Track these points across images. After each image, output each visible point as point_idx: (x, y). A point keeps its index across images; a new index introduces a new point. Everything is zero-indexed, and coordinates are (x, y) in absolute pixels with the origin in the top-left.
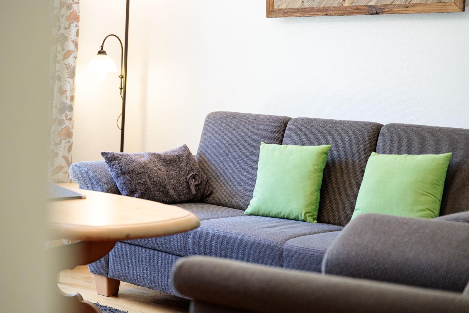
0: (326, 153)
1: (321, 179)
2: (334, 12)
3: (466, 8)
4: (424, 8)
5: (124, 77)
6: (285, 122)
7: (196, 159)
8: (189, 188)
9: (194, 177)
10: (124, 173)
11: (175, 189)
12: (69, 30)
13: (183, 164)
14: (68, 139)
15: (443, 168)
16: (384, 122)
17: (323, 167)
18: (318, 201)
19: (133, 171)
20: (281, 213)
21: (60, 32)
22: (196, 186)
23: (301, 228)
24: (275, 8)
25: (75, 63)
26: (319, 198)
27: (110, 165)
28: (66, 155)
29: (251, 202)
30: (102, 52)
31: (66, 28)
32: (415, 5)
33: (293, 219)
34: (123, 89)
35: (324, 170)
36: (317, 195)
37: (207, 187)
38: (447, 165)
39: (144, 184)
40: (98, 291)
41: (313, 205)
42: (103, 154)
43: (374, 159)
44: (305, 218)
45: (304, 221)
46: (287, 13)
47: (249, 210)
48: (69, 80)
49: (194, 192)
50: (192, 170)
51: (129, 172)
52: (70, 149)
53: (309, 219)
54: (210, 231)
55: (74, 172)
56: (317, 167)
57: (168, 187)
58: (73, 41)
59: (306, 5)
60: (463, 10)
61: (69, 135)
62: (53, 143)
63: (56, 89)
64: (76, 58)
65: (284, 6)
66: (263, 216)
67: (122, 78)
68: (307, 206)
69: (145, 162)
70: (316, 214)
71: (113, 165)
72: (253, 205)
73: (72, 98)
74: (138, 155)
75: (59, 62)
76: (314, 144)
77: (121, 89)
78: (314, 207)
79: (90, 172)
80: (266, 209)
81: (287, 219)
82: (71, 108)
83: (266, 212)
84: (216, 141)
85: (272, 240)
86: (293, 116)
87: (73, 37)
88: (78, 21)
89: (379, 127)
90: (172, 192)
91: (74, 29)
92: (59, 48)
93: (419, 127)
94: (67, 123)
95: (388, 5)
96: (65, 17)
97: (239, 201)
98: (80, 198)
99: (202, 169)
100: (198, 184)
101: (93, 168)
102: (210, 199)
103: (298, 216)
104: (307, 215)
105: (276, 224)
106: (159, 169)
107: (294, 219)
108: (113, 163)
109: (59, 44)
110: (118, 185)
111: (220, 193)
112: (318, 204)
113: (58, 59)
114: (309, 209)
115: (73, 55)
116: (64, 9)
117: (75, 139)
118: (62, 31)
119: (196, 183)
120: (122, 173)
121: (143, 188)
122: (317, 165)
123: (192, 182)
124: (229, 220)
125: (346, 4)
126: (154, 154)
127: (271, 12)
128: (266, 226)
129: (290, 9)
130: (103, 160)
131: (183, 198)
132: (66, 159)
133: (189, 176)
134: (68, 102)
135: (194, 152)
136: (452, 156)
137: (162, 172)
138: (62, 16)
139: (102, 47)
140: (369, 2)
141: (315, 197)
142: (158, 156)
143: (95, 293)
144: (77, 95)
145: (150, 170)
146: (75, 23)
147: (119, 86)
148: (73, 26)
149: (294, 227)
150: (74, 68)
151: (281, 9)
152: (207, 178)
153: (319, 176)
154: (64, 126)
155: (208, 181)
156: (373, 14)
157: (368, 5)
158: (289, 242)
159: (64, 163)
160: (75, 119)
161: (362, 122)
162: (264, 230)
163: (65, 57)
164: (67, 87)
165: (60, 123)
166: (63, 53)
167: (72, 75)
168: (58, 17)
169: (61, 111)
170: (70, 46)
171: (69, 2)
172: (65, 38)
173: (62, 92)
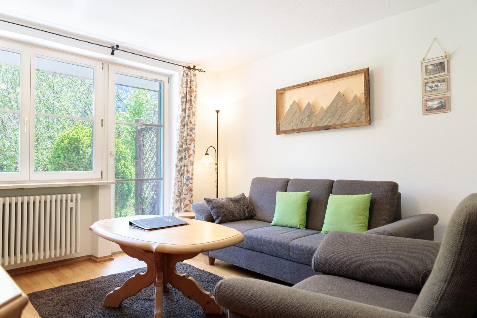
0: (308, 195)
1: (306, 208)
2: (307, 130)
3: (371, 124)
4: (350, 125)
5: (217, 164)
6: (288, 181)
7: (248, 199)
8: (245, 213)
9: (247, 208)
10: (214, 208)
11: (238, 214)
12: (191, 145)
13: (242, 202)
14: (191, 192)
15: (368, 201)
16: (335, 179)
17: (307, 202)
18: (306, 218)
19: (218, 207)
20: (288, 225)
21: (187, 146)
22: (248, 212)
23: (298, 233)
24: (280, 130)
25: (193, 159)
26: (306, 217)
27: (208, 204)
28: (190, 199)
29: (274, 219)
30: (207, 154)
31: (189, 145)
32: (346, 124)
33: (293, 228)
34: (217, 170)
35: (308, 203)
36: (305, 215)
37: (253, 212)
38: (370, 200)
39: (224, 212)
40: (205, 263)
41: (303, 221)
42: (205, 199)
43: (332, 197)
44: (300, 227)
45: (299, 228)
46: (286, 132)
47: (273, 223)
48: (191, 166)
49: (247, 215)
50: (246, 204)
51: (216, 207)
52: (191, 197)
53: (302, 228)
54: (253, 236)
55: (193, 208)
56: (304, 202)
57: (235, 213)
58: (192, 150)
59: (294, 128)
60: (370, 124)
61: (191, 190)
62: (184, 194)
63: (185, 171)
64: (194, 157)
65: (284, 129)
66: (279, 226)
67: (216, 165)
68: (300, 221)
69: (224, 202)
70: (305, 225)
71: (209, 204)
72: (275, 221)
73: (192, 174)
74: (221, 199)
75: (187, 159)
76: (302, 191)
77: (216, 169)
78: (304, 222)
79: (199, 208)
80: (280, 223)
81: (291, 227)
82: (192, 179)
83: (281, 224)
84: (257, 191)
85: (284, 241)
86: (291, 178)
87: (192, 148)
88: (195, 141)
89: (332, 182)
90: (237, 215)
91: (193, 145)
92: (187, 153)
93: (353, 181)
94: (190, 185)
95: (333, 125)
96: (189, 140)
97: (268, 219)
98: (186, 224)
99: (251, 204)
100: (249, 211)
101: (201, 205)
102: (255, 217)
103: (296, 226)
104: (301, 226)
105: (285, 231)
106: (231, 205)
107: (295, 228)
108: (209, 203)
109: (186, 151)
110: (212, 213)
111: (259, 215)
112: (305, 220)
113: (186, 158)
114: (301, 223)
115: (192, 156)
116: (188, 137)
117: (193, 192)
118: (188, 146)
119: (248, 211)
120: (213, 208)
121: (223, 214)
122: (304, 201)
123: (246, 210)
124: (263, 229)
125: (313, 126)
126: (229, 198)
127: (278, 132)
128: (280, 232)
129: (287, 130)
130: (205, 202)
131: (242, 218)
132: (190, 201)
133: (245, 208)
134: (191, 176)
135: (247, 195)
136: (372, 195)
137: (232, 206)
138: (188, 139)
139: (207, 152)
140: (323, 124)
141: (304, 217)
142: (230, 199)
143: (204, 263)
144: (194, 173)
145: (226, 206)
146: (193, 142)
147: (215, 168)
148: (192, 143)
149: (295, 233)
150: (193, 162)
151: (283, 131)
152: (253, 208)
153: (306, 207)
154: (188, 187)
155: (254, 209)
156: (325, 129)
157: (323, 125)
158: (293, 242)
159: (189, 203)
160: (194, 183)
161: (324, 180)
162: (280, 235)
163: (189, 157)
164: (190, 170)
165: (187, 185)
166: (188, 155)
167: (192, 164)
168: (186, 140)
169: (188, 180)
170: (191, 152)
171: (191, 133)
172: (189, 149)
173: (188, 172)
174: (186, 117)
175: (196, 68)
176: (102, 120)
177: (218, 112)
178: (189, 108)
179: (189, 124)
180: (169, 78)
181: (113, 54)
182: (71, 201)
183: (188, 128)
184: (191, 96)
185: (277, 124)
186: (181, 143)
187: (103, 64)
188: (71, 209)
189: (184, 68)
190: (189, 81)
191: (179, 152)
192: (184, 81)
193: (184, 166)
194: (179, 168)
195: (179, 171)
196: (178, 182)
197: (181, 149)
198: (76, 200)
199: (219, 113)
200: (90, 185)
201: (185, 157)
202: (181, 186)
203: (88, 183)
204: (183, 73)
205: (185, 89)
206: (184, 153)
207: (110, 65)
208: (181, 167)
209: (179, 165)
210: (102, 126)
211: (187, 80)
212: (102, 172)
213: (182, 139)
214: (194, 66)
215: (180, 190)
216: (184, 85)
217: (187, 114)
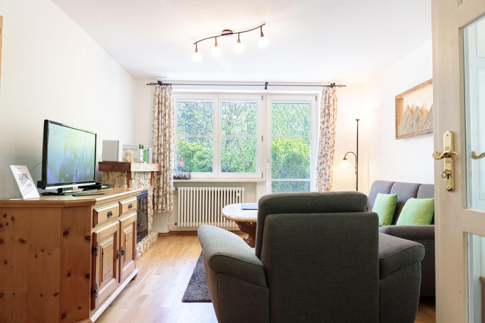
2: (415, 134)
5: (357, 168)
6: (392, 184)
24: (398, 135)
25: (330, 164)
30: (345, 159)
31: (327, 151)
34: (357, 173)
41: (387, 220)
43: (409, 201)
46: (401, 137)
48: (328, 170)
56: (389, 204)
58: (329, 156)
63: (324, 173)
68: (384, 221)
73: (329, 176)
75: (325, 163)
82: (328, 180)
87: (329, 154)
88: (331, 148)
89: (419, 186)
92: (325, 159)
94: (327, 185)
95: (432, 129)
109: (325, 157)
115: (329, 161)
116: (327, 145)
118: (326, 152)
125: (419, 130)
129: (403, 135)
134: (327, 178)
138: (326, 147)
139: (345, 157)
140: (426, 128)
147: (355, 171)
148: (330, 150)
151: (400, 135)
154: (325, 187)
156: (428, 133)
163: (327, 161)
164: (327, 172)
165: (325, 185)
166: (326, 160)
167: (329, 168)
168: (324, 148)
169: (325, 181)
170: (328, 158)
171: (329, 142)
172: (327, 155)
173: (325, 174)
174: (325, 128)
175: (335, 85)
176: (262, 136)
177: (358, 120)
178: (327, 120)
179: (327, 134)
180: (316, 97)
181: (266, 88)
182: (238, 192)
183: (326, 138)
184: (329, 110)
185: (396, 130)
186: (321, 150)
187: (262, 96)
188: (238, 197)
189: (324, 87)
190: (328, 97)
191: (320, 157)
192: (324, 99)
193: (323, 169)
194: (319, 171)
195: (320, 173)
196: (319, 182)
197: (321, 155)
198: (241, 192)
199: (358, 122)
200: (250, 182)
201: (324, 161)
202: (321, 186)
203: (248, 181)
204: (323, 92)
205: (324, 105)
206: (322, 159)
207: (267, 96)
208: (321, 170)
209: (320, 168)
210: (262, 141)
211: (326, 97)
212: (262, 173)
213: (322, 147)
214: (334, 84)
215: (319, 189)
216: (324, 102)
217: (325, 126)
